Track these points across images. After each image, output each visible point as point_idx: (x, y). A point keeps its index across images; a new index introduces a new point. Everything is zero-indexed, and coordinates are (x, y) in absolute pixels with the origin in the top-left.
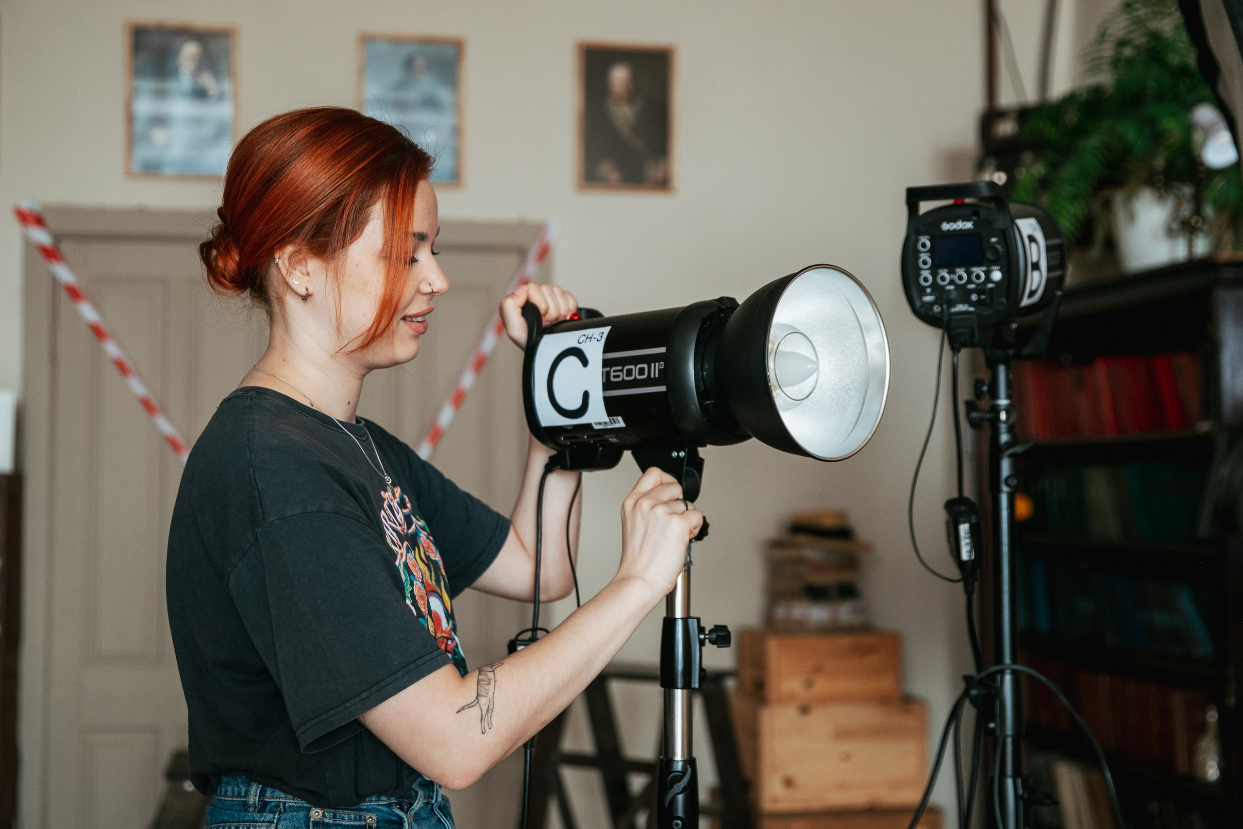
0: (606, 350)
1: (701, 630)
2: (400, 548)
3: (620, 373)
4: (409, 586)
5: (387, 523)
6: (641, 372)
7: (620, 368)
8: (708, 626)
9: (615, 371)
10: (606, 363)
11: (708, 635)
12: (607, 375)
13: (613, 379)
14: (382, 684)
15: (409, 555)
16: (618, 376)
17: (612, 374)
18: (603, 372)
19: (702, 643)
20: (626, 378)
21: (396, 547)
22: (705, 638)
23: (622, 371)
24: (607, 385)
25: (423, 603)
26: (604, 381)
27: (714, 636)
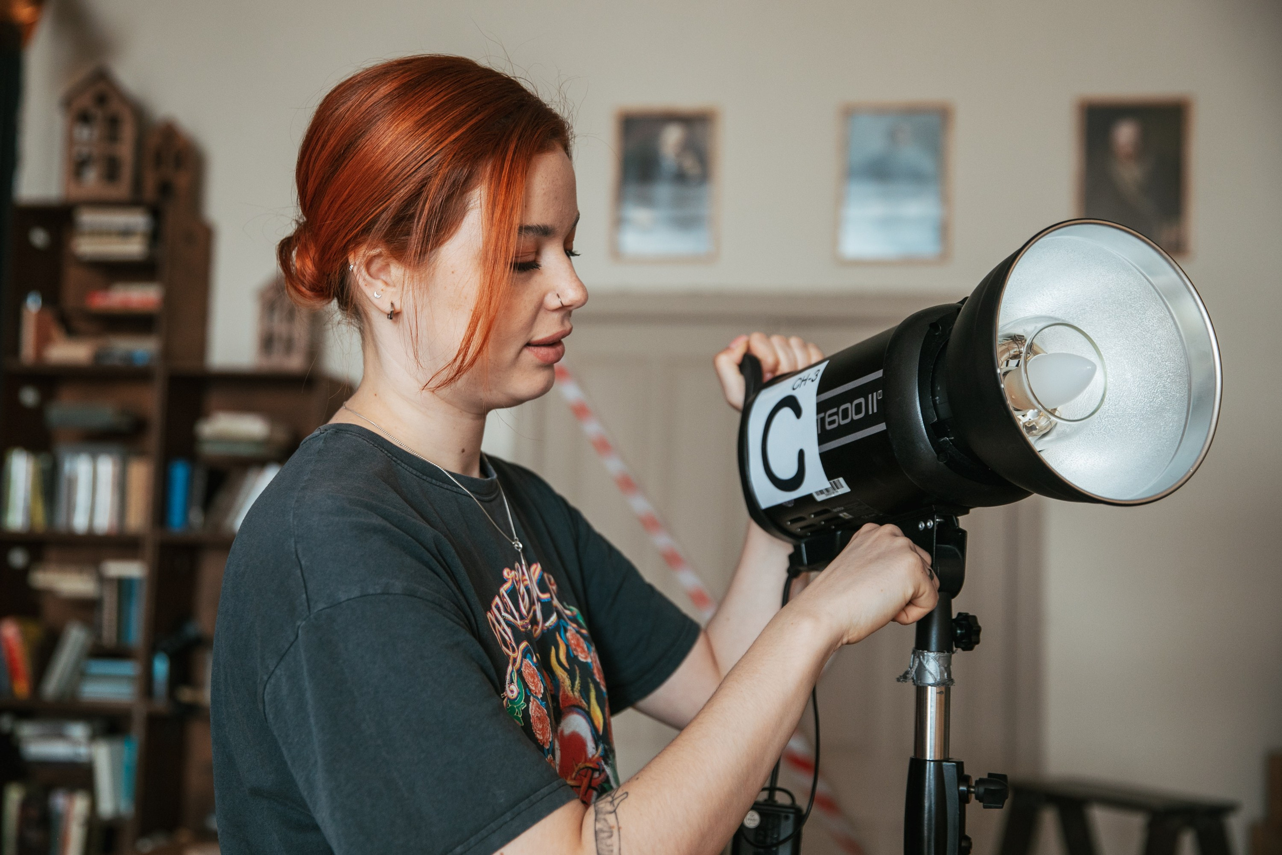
0: (821, 390)
1: (963, 778)
2: (514, 651)
3: (835, 417)
4: (523, 702)
5: (501, 614)
6: (858, 411)
7: (835, 410)
8: (976, 773)
9: (830, 416)
10: (822, 407)
11: (973, 787)
12: (821, 423)
13: (828, 427)
14: (484, 832)
15: (527, 661)
16: (833, 422)
17: (828, 420)
18: (817, 420)
19: (964, 799)
20: (843, 422)
21: (508, 648)
22: (969, 792)
23: (836, 413)
24: (824, 437)
25: (541, 727)
26: (819, 432)
27: (981, 789)
